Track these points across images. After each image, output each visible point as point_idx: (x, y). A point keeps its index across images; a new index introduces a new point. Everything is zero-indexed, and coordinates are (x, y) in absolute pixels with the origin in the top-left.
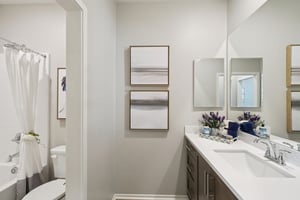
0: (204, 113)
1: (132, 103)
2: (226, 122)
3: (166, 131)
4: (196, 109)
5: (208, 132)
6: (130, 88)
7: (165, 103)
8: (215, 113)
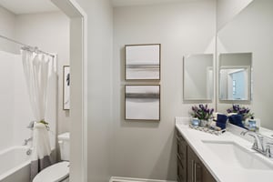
0: (193, 105)
1: (127, 96)
2: (215, 114)
4: (185, 101)
5: (197, 123)
6: (125, 83)
7: (157, 96)
8: (204, 105)
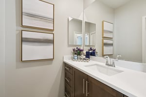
0: (73, 48)
2: (85, 52)
3: (52, 60)
4: (69, 46)
5: (76, 58)
8: (79, 48)
